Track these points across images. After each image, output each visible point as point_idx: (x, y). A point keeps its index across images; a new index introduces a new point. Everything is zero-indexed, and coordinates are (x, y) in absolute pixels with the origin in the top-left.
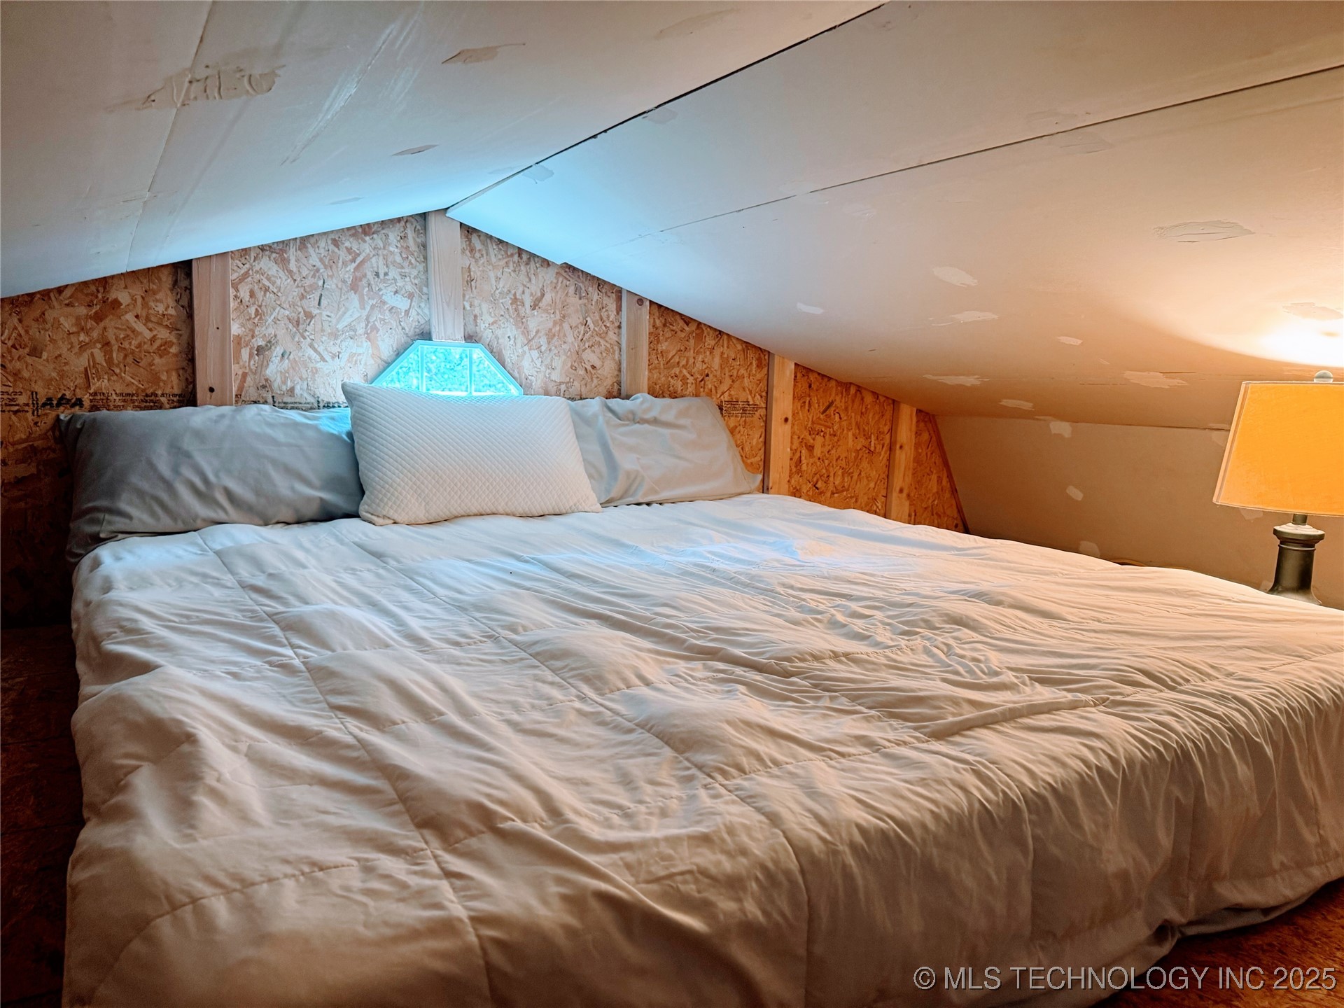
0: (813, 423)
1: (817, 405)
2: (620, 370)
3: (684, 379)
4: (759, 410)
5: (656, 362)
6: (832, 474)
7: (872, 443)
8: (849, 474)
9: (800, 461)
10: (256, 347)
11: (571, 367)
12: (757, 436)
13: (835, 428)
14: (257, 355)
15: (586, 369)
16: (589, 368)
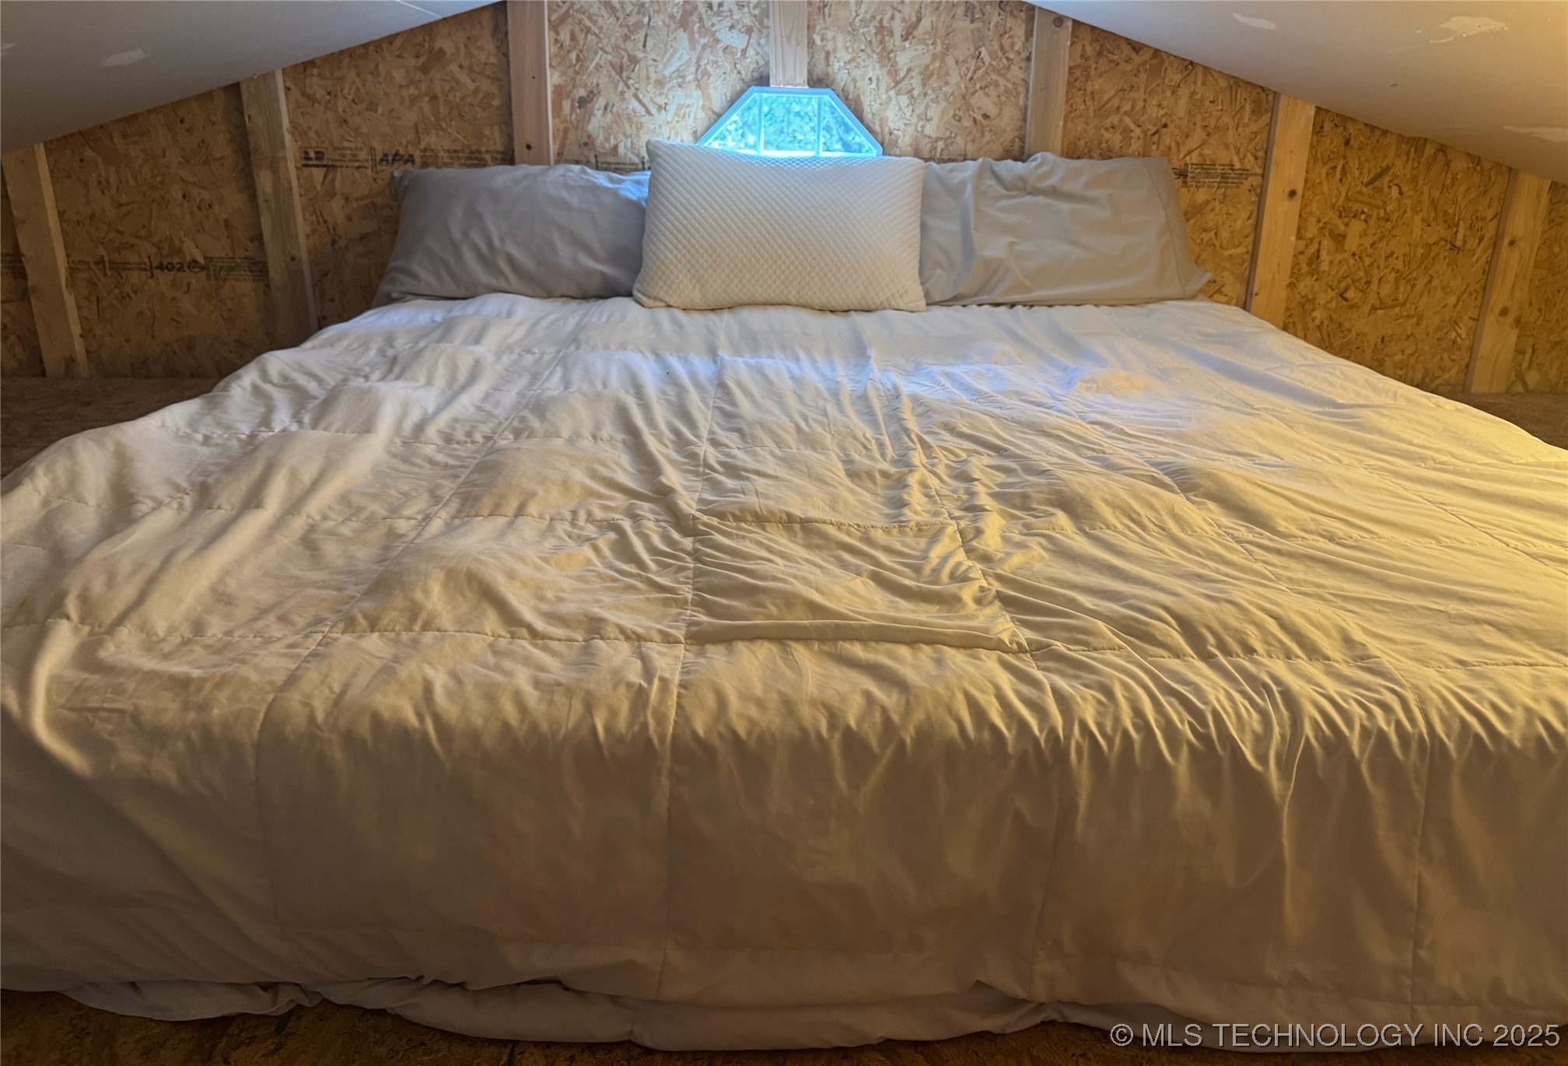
0: (1348, 199)
1: (1357, 173)
2: (1024, 120)
3: (1126, 133)
4: (1250, 178)
5: (1083, 107)
6: (1375, 280)
7: (1460, 236)
8: (1409, 281)
9: (1318, 257)
10: (577, 97)
11: (954, 117)
12: (1244, 215)
13: (1389, 208)
14: (579, 107)
15: (975, 120)
16: (979, 118)
